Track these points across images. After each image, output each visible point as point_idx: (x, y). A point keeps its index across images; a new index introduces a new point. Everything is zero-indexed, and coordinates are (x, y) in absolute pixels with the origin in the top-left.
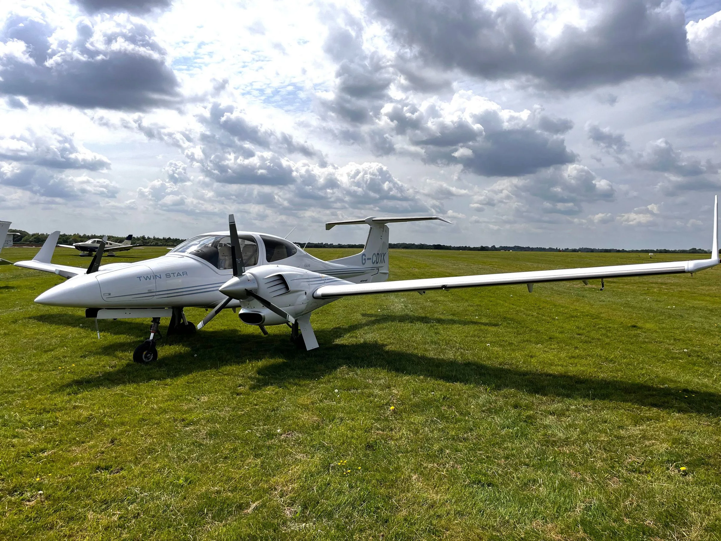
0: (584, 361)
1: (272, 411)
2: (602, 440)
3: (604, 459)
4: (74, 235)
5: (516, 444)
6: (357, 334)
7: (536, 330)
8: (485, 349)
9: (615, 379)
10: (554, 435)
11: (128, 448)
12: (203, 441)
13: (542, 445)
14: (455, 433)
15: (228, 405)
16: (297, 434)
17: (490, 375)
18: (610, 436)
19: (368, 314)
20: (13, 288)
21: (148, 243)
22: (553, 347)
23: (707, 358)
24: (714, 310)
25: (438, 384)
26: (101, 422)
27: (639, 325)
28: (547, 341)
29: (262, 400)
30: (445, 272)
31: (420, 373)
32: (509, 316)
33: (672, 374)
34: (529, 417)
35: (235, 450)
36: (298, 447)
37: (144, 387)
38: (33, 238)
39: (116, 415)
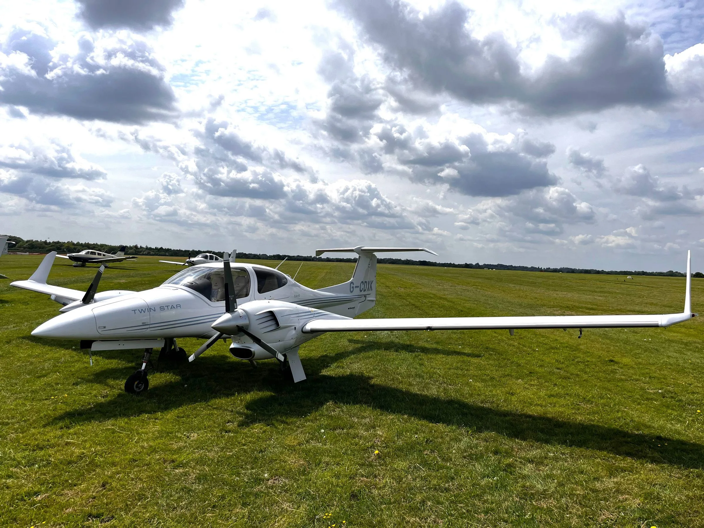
0: (562, 401)
1: (260, 453)
2: (578, 494)
3: (580, 516)
4: (68, 242)
5: (496, 496)
6: (344, 364)
7: (517, 363)
8: (468, 384)
9: (592, 423)
10: (532, 487)
11: (118, 493)
12: (192, 487)
13: (521, 498)
14: (437, 482)
15: (217, 445)
16: (283, 480)
17: (472, 415)
18: (586, 489)
19: (354, 340)
20: (7, 302)
21: (141, 252)
22: (532, 383)
23: (680, 401)
24: (689, 344)
25: (422, 425)
26: (92, 462)
27: (616, 359)
28: (528, 376)
29: (250, 439)
30: (431, 293)
31: (404, 412)
32: (491, 346)
33: (646, 418)
34: (509, 465)
35: (223, 497)
36: (285, 495)
37: (134, 421)
38: (27, 244)
39: (107, 453)
